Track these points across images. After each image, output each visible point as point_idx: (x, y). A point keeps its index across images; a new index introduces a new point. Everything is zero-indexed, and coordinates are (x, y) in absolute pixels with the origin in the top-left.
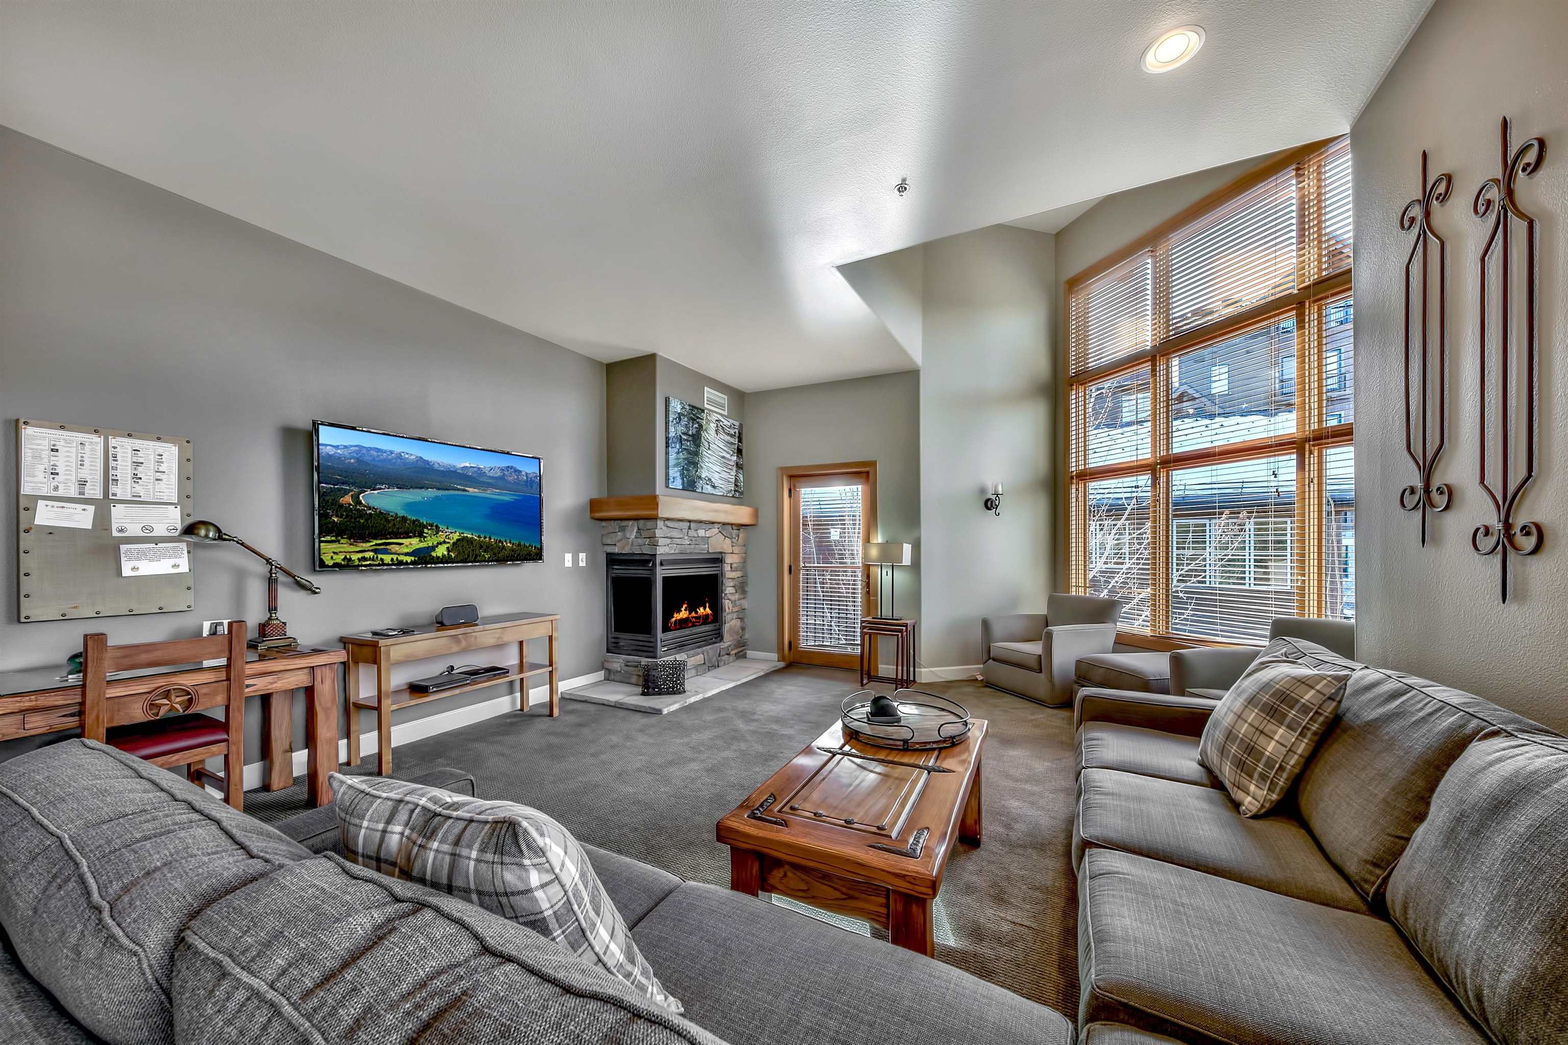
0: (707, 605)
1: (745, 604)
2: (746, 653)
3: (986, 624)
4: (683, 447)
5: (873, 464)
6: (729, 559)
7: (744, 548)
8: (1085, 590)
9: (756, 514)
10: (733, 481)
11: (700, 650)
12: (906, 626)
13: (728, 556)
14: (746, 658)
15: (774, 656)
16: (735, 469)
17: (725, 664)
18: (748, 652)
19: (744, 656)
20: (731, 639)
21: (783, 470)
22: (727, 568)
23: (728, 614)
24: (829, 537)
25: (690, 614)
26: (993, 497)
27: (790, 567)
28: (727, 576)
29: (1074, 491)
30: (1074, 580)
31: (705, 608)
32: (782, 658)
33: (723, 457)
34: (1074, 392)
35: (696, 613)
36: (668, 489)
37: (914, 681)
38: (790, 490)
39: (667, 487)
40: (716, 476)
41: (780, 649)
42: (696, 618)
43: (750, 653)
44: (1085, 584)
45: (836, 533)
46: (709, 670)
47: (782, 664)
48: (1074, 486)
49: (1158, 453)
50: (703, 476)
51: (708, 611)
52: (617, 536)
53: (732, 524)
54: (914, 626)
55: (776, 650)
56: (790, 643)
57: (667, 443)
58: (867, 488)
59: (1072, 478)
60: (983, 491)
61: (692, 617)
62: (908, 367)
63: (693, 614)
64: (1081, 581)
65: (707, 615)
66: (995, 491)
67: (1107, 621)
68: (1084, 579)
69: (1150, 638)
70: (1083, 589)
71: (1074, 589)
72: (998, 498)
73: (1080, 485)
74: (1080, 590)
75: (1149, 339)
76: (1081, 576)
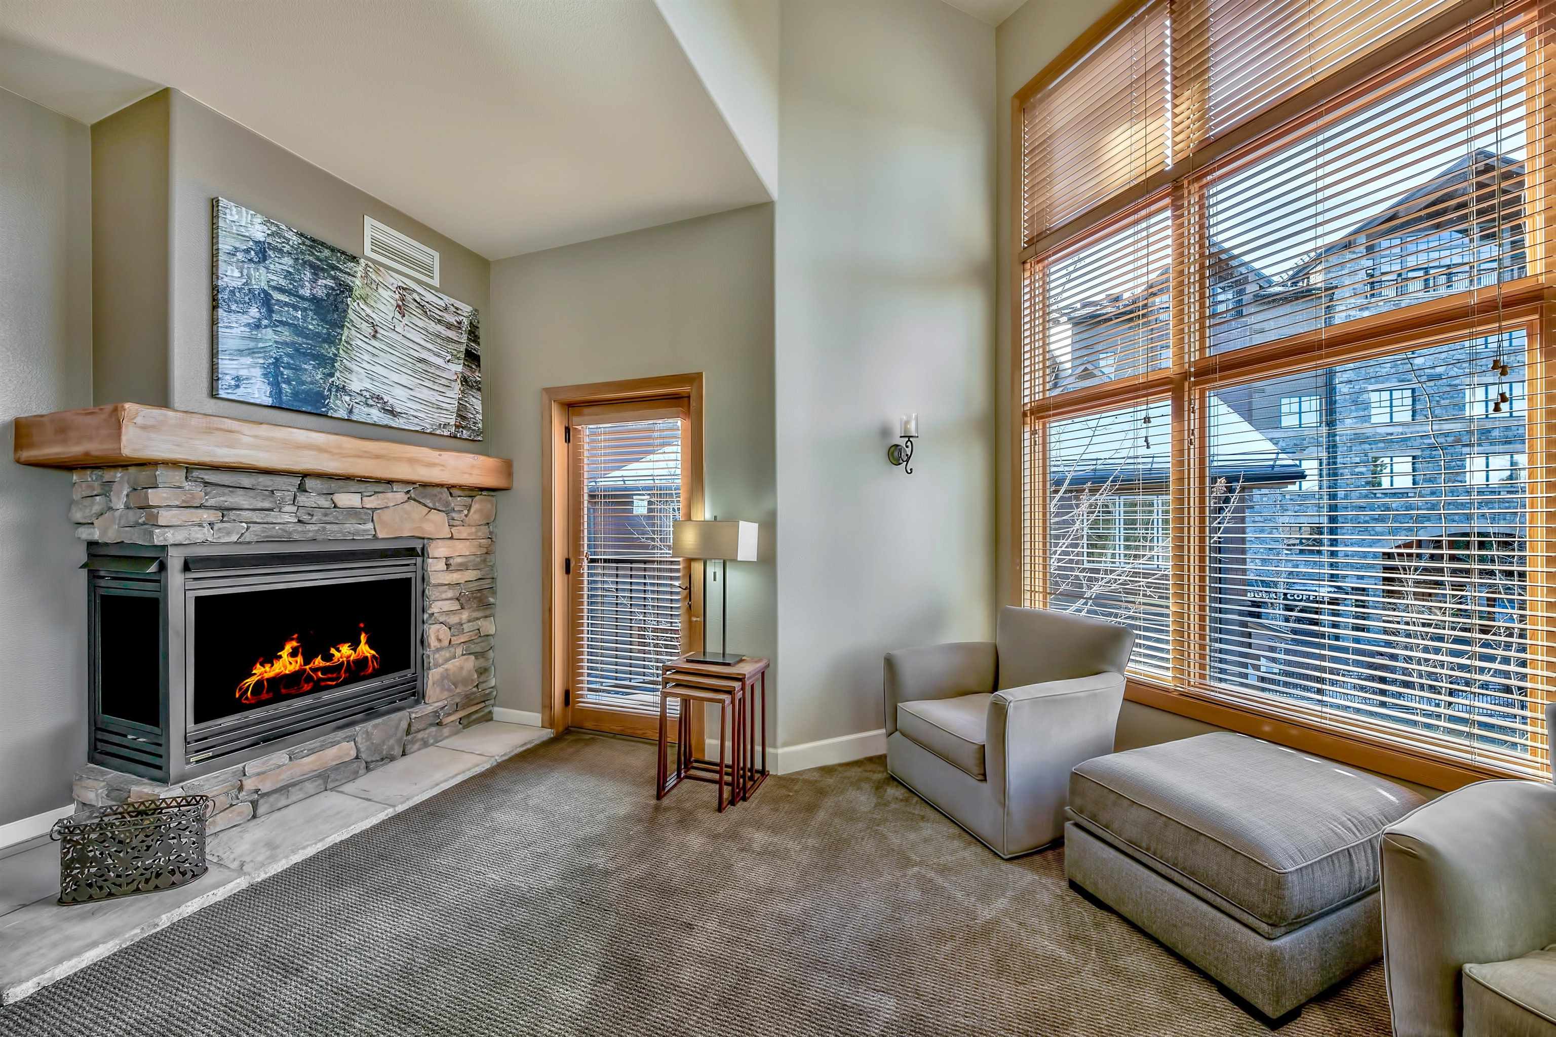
0: (363, 638)
1: (489, 627)
2: (490, 712)
3: (890, 664)
4: (275, 317)
5: (695, 379)
6: (439, 551)
7: (485, 529)
8: (1045, 598)
9: (508, 469)
10: (454, 407)
11: (341, 734)
12: (740, 679)
13: (433, 544)
14: (491, 719)
15: (535, 718)
16: (457, 386)
17: (425, 744)
18: (497, 710)
19: (488, 718)
20: (446, 694)
21: (550, 392)
22: (435, 567)
23: (438, 650)
24: (631, 511)
25: (307, 662)
26: (902, 442)
27: (568, 562)
28: (433, 581)
29: (1027, 435)
30: (1027, 581)
31: (355, 645)
32: (550, 723)
33: (422, 360)
34: (1027, 274)
35: (328, 657)
36: (213, 401)
37: (763, 773)
38: (567, 430)
39: (213, 394)
40: (400, 392)
41: (547, 705)
42: (324, 670)
43: (499, 712)
44: (1045, 588)
45: (640, 503)
46: (368, 769)
47: (548, 733)
48: (1027, 428)
49: (1187, 356)
50: (355, 385)
51: (365, 649)
52: (93, 504)
53: (450, 487)
54: (763, 674)
55: (540, 707)
56: (567, 694)
57: (214, 299)
58: (688, 423)
59: (1025, 414)
60: (885, 432)
61: (314, 670)
62: (754, 199)
63: (318, 662)
64: (1039, 583)
65: (362, 662)
66: (905, 432)
67: (1106, 667)
68: (1045, 580)
69: (1175, 695)
70: (1041, 595)
71: (1027, 595)
72: (909, 444)
73: (1039, 426)
74: (1037, 598)
75: (1169, 152)
76: (1039, 575)
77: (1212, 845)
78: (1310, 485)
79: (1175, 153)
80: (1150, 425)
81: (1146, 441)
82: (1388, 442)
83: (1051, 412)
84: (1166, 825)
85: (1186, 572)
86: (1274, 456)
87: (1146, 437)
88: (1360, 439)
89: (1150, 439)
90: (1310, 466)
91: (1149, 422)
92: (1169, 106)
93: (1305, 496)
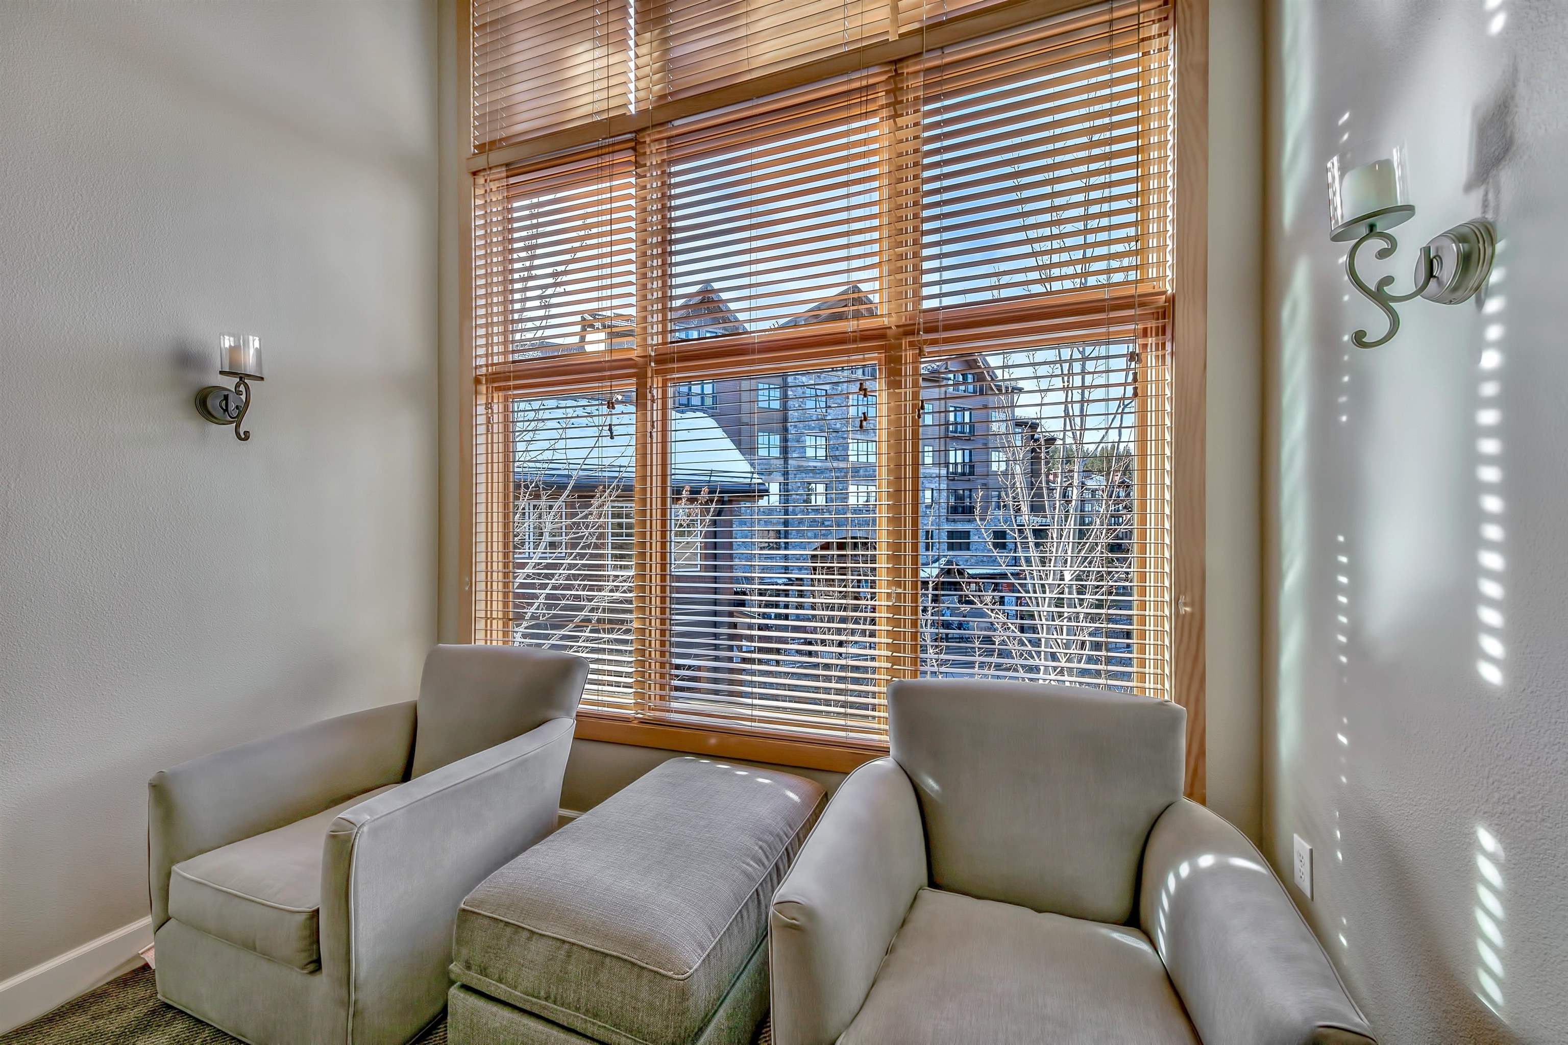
3: (161, 793)
8: (505, 629)
26: (227, 383)
29: (481, 410)
44: (505, 613)
48: (482, 400)
59: (477, 381)
64: (497, 606)
66: (231, 366)
67: (551, 713)
68: (506, 605)
69: (635, 724)
70: (501, 622)
71: (481, 625)
72: (242, 388)
73: (498, 396)
74: (494, 627)
75: (632, 97)
76: (497, 596)
77: (617, 965)
78: (774, 500)
79: (638, 101)
80: (614, 412)
81: (610, 430)
82: (814, 471)
83: (511, 383)
84: (569, 955)
85: (648, 583)
86: (749, 475)
87: (610, 425)
88: (800, 470)
89: (614, 428)
90: (774, 488)
91: (613, 408)
92: (632, 43)
93: (770, 511)
